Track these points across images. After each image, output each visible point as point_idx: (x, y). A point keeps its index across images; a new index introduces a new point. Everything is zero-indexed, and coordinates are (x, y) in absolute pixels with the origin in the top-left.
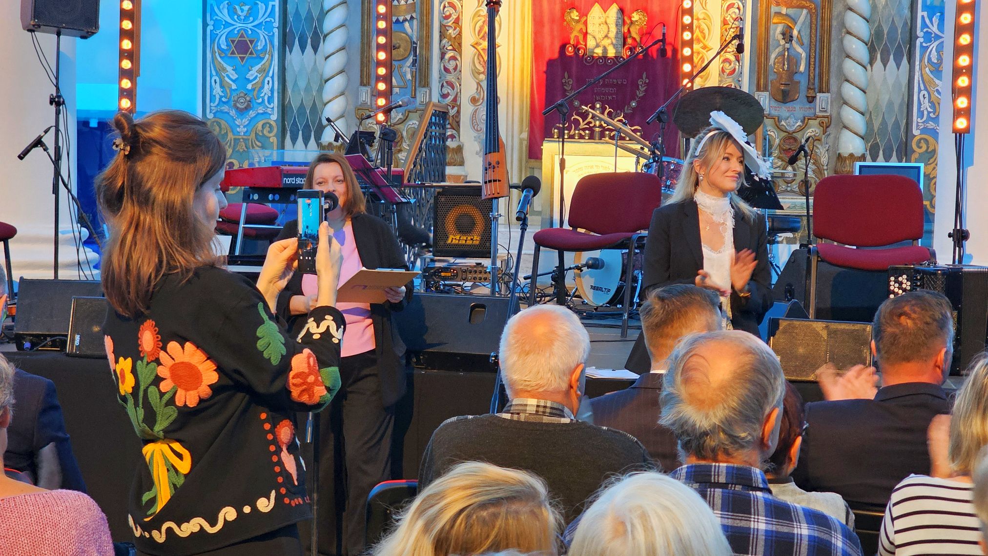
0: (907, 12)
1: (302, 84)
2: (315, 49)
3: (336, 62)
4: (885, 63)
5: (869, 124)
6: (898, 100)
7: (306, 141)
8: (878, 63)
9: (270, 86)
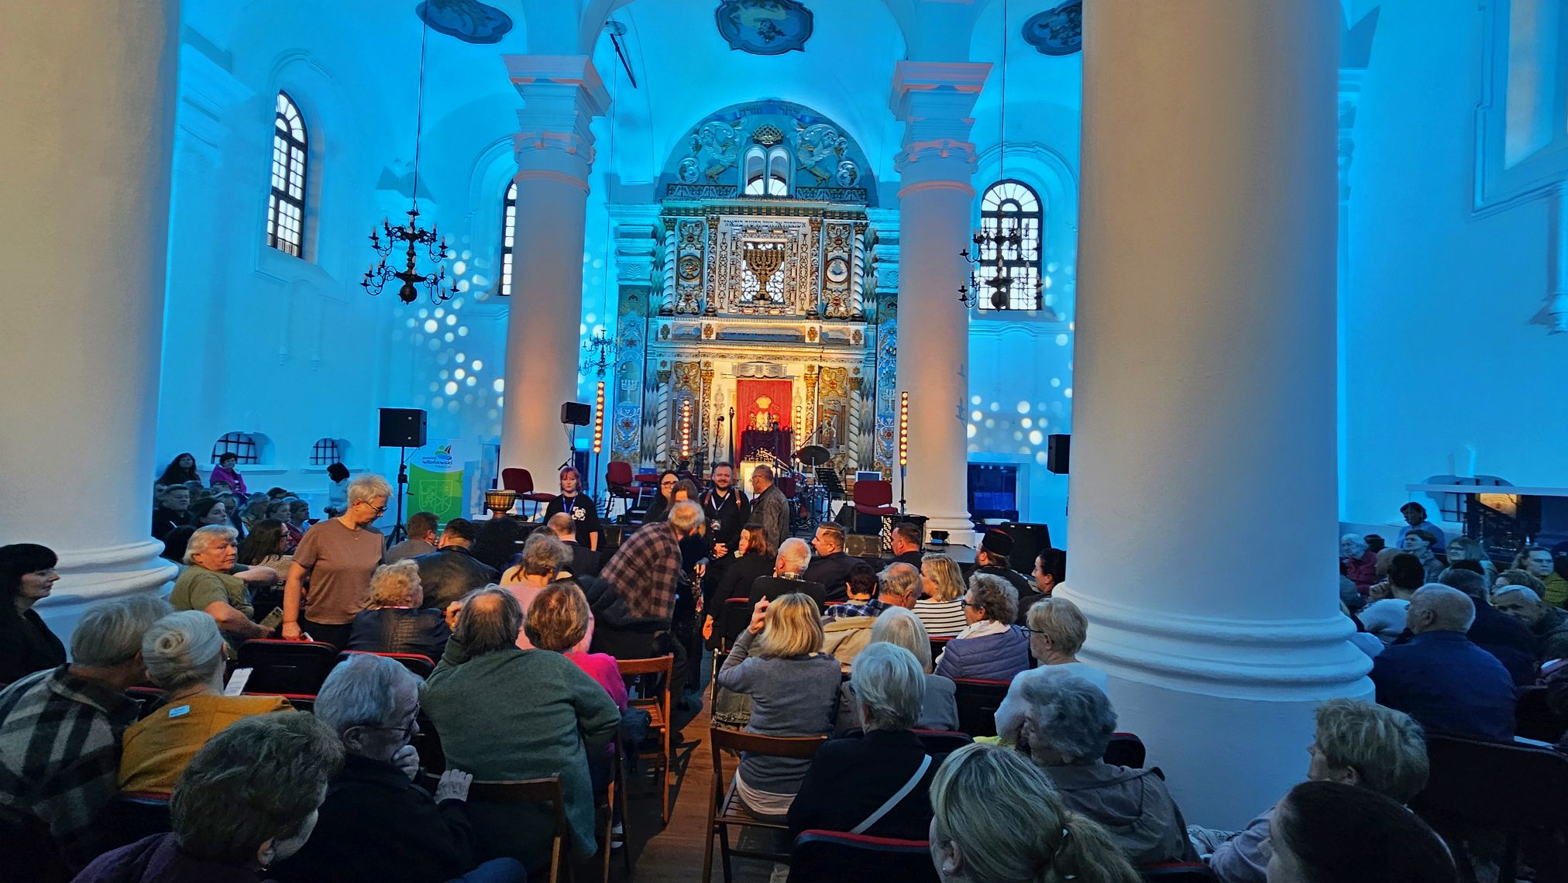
0: (872, 417)
1: (649, 439)
2: (655, 425)
3: (663, 431)
4: (864, 434)
5: (859, 457)
6: (869, 448)
7: (650, 459)
8: (862, 435)
9: (638, 439)
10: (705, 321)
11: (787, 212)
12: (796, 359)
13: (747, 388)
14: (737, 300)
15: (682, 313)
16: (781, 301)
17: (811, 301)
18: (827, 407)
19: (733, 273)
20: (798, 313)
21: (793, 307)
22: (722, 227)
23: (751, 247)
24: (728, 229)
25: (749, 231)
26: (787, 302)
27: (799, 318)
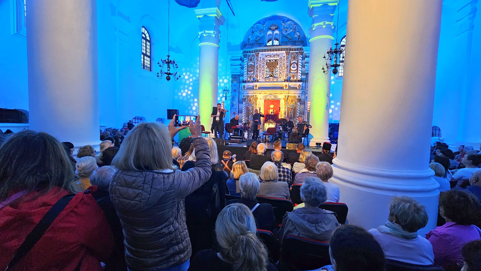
0: (304, 110)
2: (242, 113)
3: (244, 115)
10: (255, 84)
11: (279, 50)
12: (281, 94)
13: (267, 102)
14: (264, 77)
15: (249, 82)
16: (277, 77)
17: (286, 77)
18: (290, 107)
19: (263, 69)
20: (282, 80)
21: (280, 78)
22: (260, 56)
23: (268, 61)
24: (261, 56)
25: (268, 56)
26: (279, 77)
27: (282, 81)
